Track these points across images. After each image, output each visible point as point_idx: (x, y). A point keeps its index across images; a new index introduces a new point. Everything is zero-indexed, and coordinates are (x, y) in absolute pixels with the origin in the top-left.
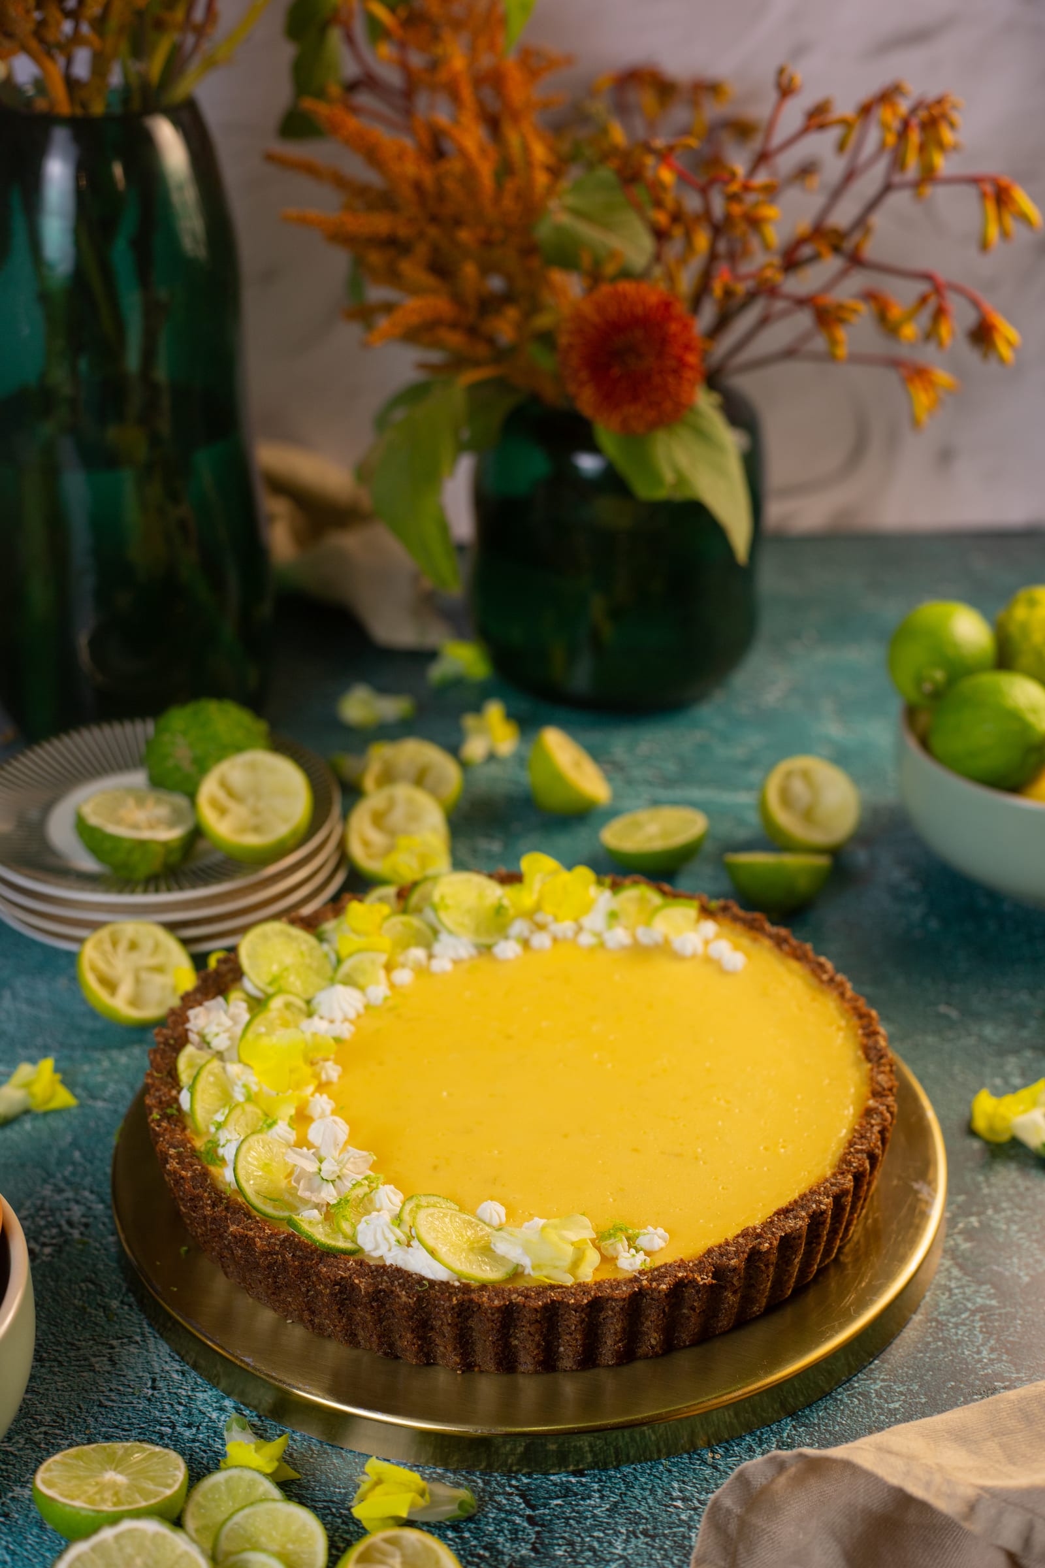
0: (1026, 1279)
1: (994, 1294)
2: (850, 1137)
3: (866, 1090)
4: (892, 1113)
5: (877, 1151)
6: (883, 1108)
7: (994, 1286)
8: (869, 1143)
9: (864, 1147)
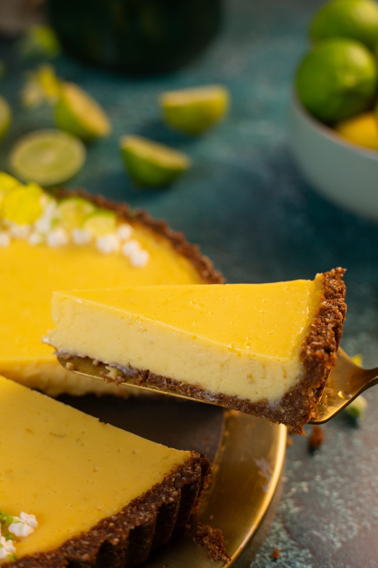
0: (339, 545)
1: (311, 559)
2: (307, 334)
3: (320, 293)
4: (343, 312)
5: (332, 346)
6: (335, 308)
7: (313, 552)
8: (325, 340)
9: (320, 343)
